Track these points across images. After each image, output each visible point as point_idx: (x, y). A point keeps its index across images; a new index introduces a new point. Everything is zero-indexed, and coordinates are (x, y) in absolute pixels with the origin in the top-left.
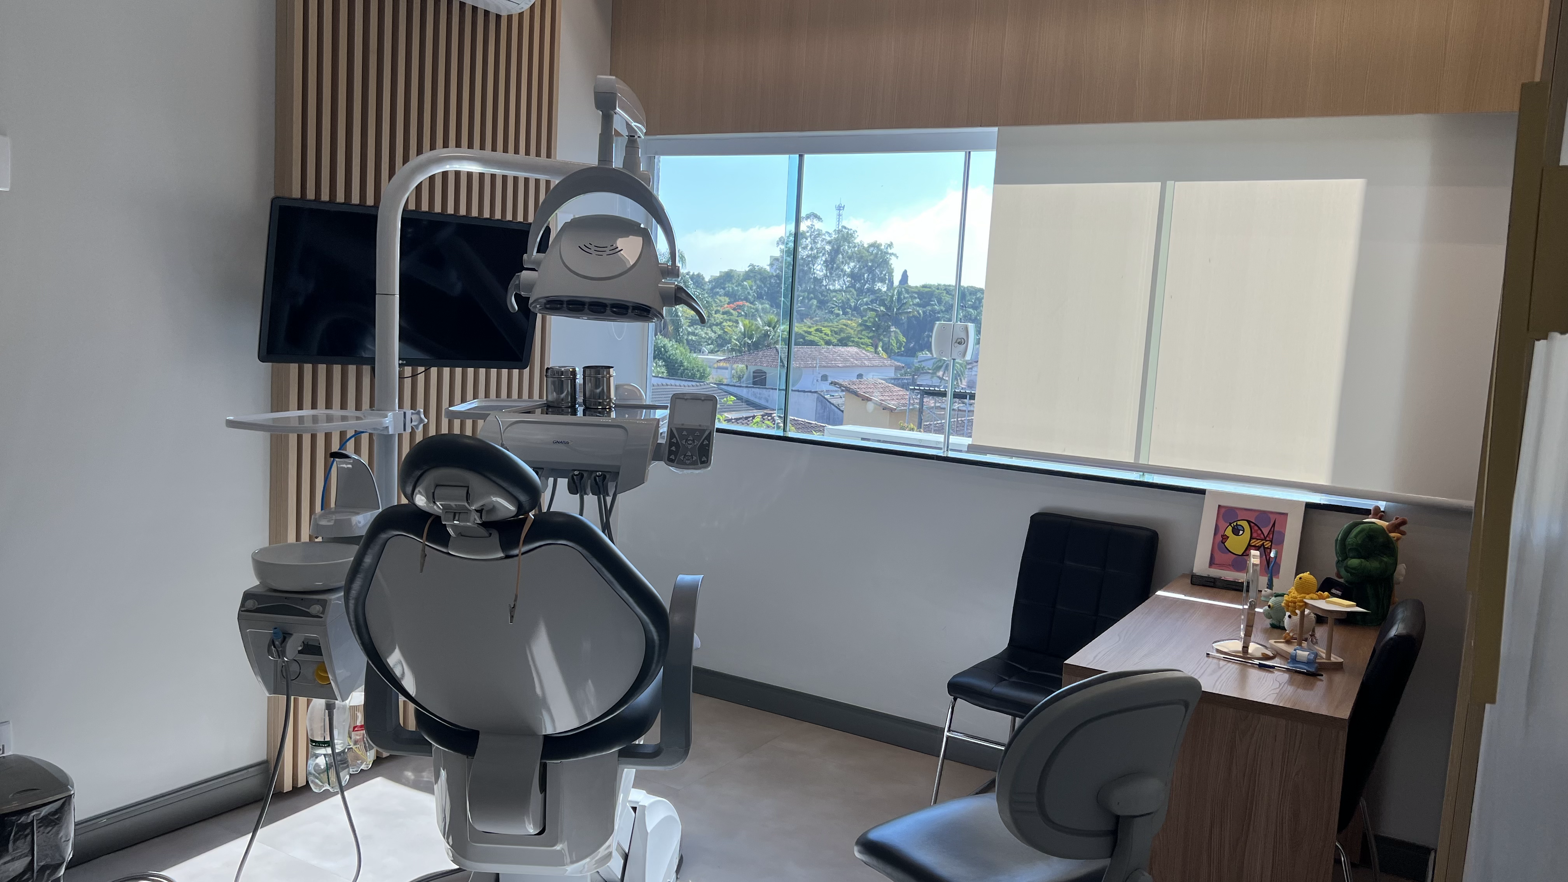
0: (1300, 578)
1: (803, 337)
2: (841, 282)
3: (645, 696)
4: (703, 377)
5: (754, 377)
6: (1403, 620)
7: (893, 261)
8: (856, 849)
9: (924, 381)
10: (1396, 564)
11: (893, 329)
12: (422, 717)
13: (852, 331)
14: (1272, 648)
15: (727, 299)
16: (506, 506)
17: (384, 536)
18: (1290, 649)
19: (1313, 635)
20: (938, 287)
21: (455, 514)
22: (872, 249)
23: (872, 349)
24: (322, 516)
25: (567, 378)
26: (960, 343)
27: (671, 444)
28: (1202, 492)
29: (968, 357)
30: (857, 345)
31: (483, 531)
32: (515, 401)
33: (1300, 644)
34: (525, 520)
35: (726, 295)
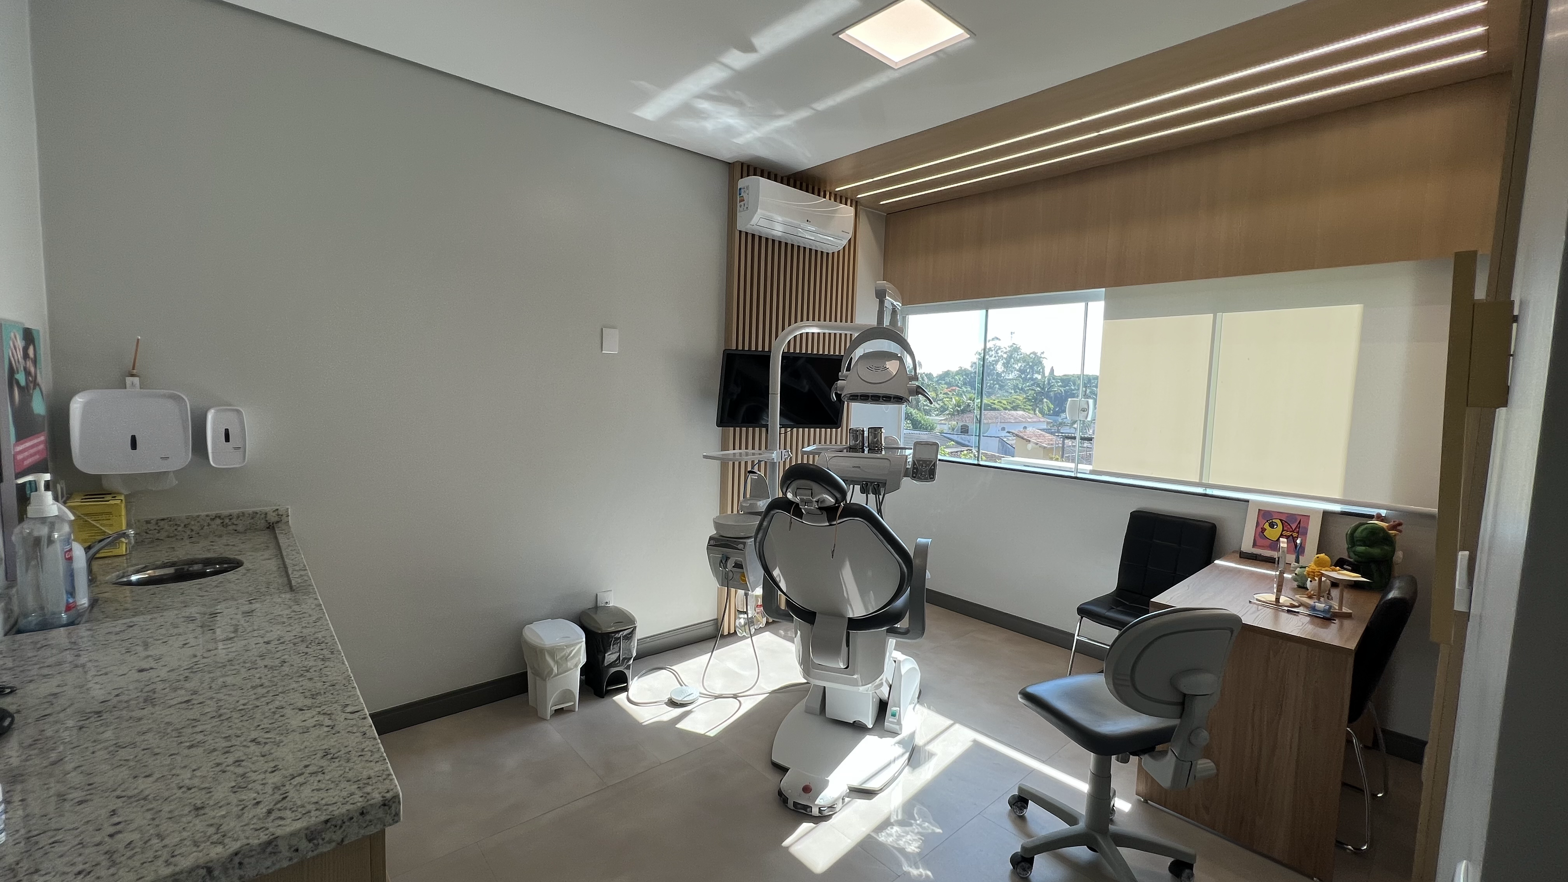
0: (1318, 557)
1: (990, 406)
2: (1013, 374)
3: (900, 602)
4: (932, 429)
5: (962, 429)
6: (1399, 588)
7: (1044, 362)
8: (1019, 696)
9: (1065, 430)
10: (1394, 551)
11: (1045, 400)
12: (788, 603)
13: (1020, 402)
14: (1298, 601)
15: (946, 386)
16: (830, 500)
17: (773, 512)
18: (1311, 602)
19: (1329, 594)
20: (1073, 376)
21: (806, 502)
22: (1032, 355)
23: (1032, 412)
24: (744, 501)
25: (860, 434)
26: (1084, 411)
27: (914, 468)
28: (1247, 501)
29: (1089, 419)
30: (1024, 410)
31: (819, 512)
32: (834, 445)
33: (1319, 600)
34: (839, 507)
35: (945, 384)
